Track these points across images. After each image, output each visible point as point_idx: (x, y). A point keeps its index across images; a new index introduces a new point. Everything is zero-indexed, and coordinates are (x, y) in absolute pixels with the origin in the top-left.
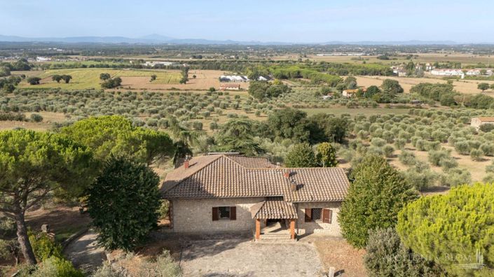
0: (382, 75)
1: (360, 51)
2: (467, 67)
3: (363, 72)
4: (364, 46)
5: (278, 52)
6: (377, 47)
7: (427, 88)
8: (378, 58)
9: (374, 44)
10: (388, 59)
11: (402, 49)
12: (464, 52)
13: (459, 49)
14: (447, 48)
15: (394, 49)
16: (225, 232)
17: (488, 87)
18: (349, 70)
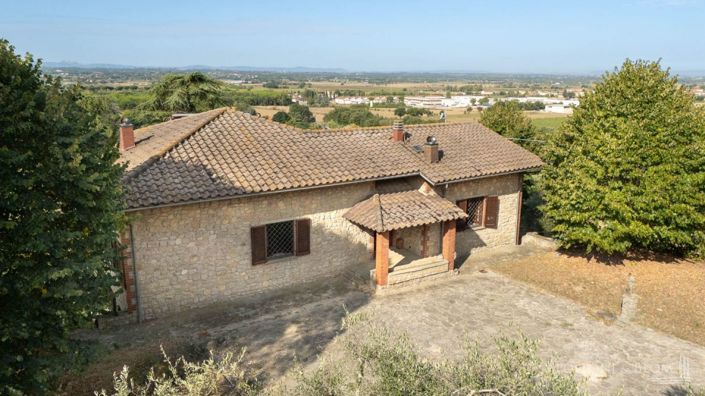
0: (278, 104)
1: (237, 79)
2: (372, 94)
3: (253, 101)
4: (241, 72)
5: (113, 78)
6: (259, 73)
7: (344, 113)
8: (264, 86)
9: (252, 70)
10: (277, 87)
11: (290, 76)
12: (359, 80)
13: (352, 77)
14: (340, 76)
15: (280, 76)
16: (287, 289)
17: (405, 113)
18: (233, 98)
